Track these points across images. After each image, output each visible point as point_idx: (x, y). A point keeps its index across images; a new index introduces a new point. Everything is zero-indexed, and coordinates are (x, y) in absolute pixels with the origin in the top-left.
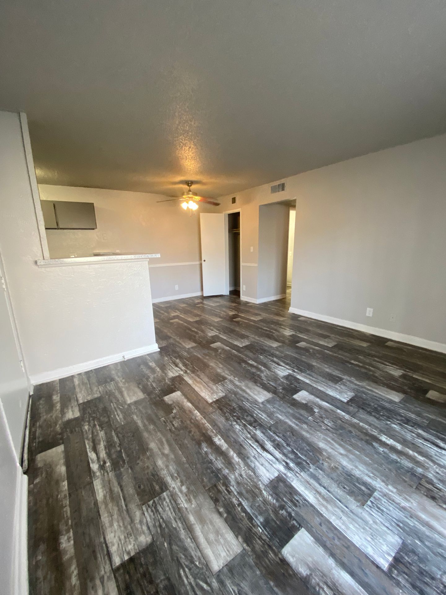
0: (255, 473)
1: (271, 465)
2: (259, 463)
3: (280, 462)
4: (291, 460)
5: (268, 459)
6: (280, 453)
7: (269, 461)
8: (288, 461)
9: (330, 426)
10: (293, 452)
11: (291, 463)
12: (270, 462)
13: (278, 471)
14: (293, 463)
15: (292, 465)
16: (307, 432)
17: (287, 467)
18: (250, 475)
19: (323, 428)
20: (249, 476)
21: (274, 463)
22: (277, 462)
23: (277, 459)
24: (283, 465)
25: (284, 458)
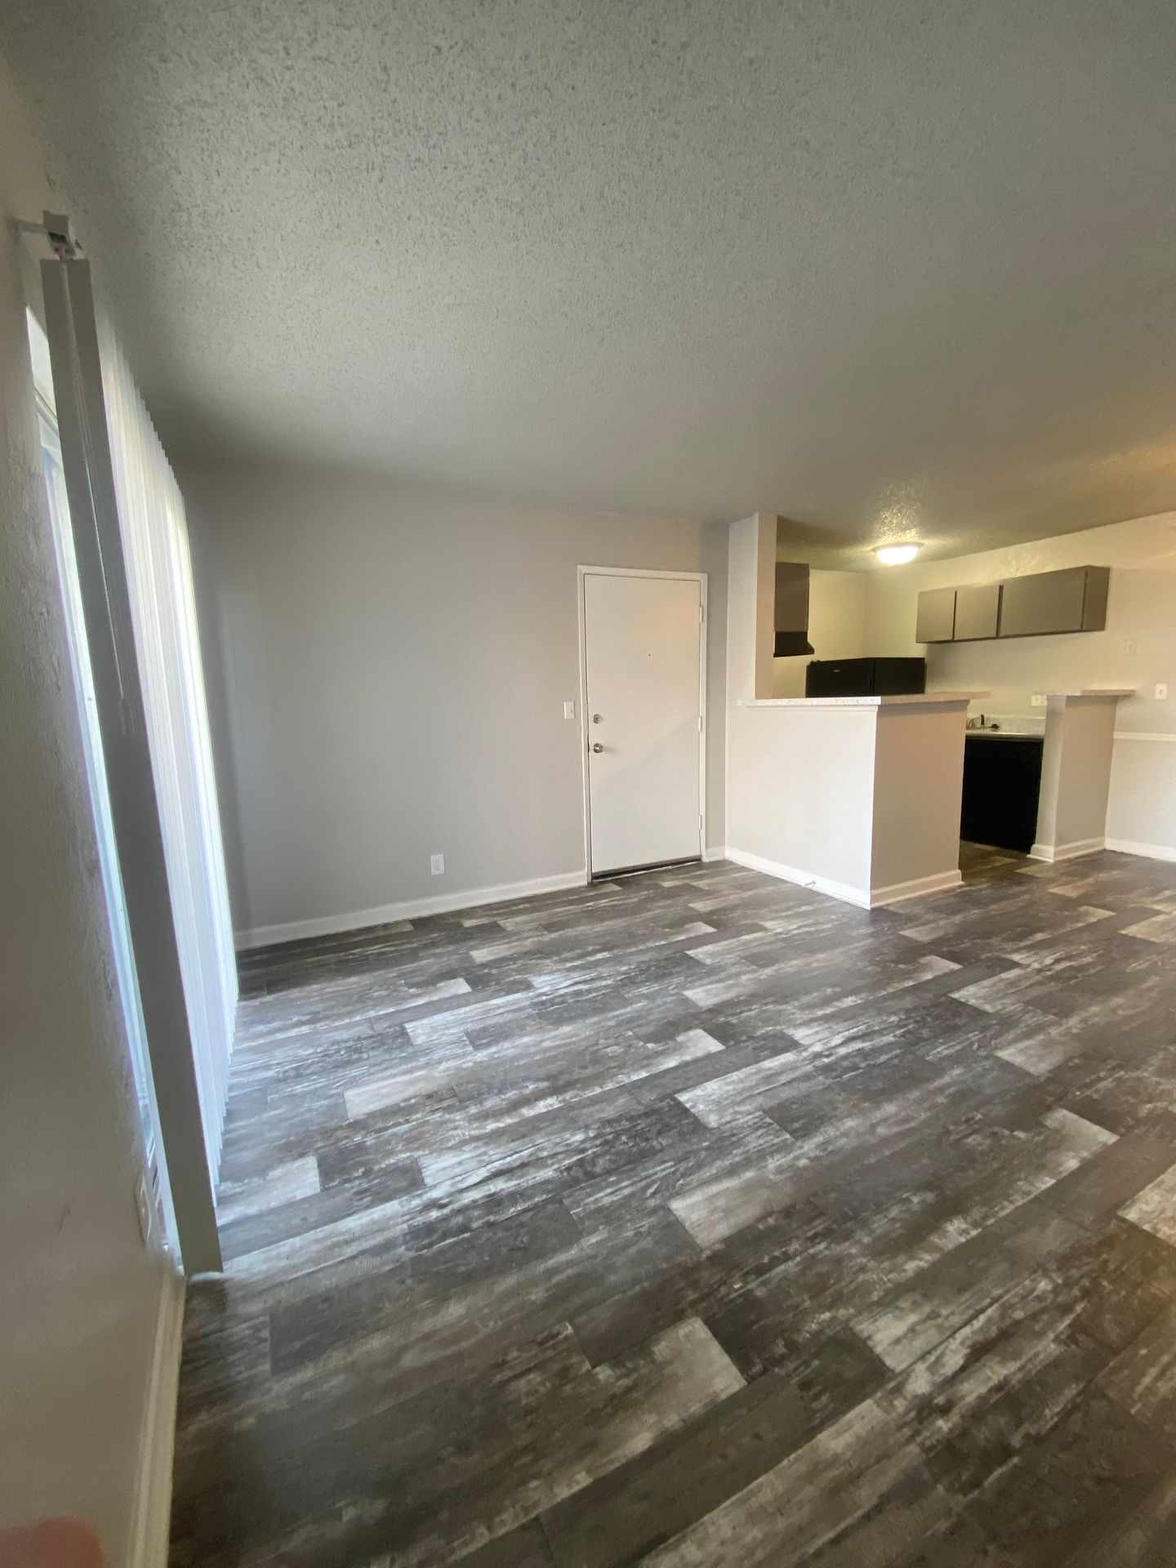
0: (450, 1148)
1: (453, 1178)
2: (468, 1159)
3: (451, 1194)
4: (446, 1218)
5: (470, 1176)
6: (474, 1201)
7: (464, 1176)
8: (446, 1211)
9: (513, 1386)
10: (464, 1228)
11: (439, 1214)
12: (460, 1178)
13: (435, 1186)
14: (437, 1217)
15: (434, 1214)
16: (514, 1292)
17: (435, 1204)
18: (450, 1140)
19: (515, 1354)
20: (448, 1139)
21: (453, 1185)
22: (453, 1190)
23: (461, 1191)
24: (442, 1198)
25: (456, 1206)
